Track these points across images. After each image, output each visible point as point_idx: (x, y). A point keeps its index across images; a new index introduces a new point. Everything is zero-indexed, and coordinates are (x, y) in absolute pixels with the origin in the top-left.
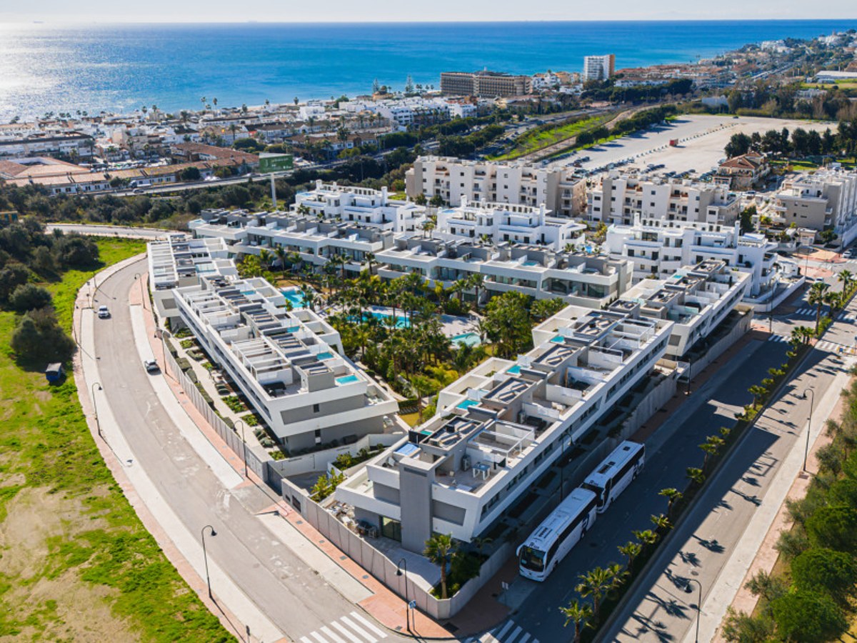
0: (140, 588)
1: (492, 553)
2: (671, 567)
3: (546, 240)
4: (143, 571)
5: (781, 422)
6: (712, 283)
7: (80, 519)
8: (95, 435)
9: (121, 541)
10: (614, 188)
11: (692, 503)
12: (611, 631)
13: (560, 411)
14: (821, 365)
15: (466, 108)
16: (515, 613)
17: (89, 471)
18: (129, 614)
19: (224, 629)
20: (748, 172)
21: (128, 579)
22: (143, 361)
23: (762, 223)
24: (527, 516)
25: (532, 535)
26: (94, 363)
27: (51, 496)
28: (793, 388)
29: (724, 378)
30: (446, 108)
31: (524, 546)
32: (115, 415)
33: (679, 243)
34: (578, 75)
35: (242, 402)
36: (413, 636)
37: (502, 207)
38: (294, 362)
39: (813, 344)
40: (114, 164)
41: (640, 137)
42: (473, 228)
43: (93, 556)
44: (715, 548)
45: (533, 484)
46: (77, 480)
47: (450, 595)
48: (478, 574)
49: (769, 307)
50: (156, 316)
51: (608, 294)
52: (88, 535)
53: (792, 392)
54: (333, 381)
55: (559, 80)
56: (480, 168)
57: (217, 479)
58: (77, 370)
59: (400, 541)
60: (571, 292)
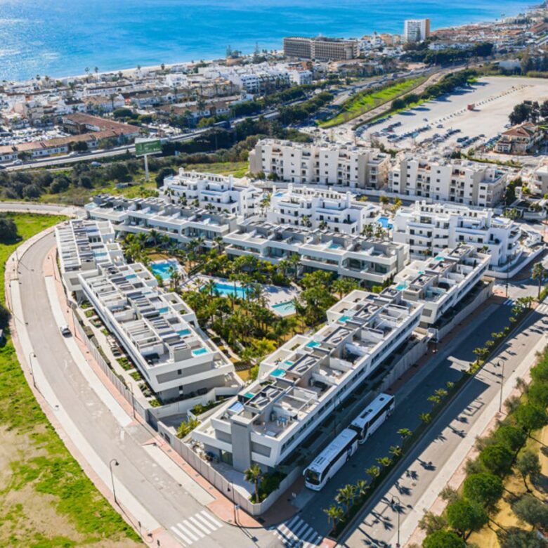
0: (72, 496)
1: (289, 473)
2: (400, 481)
3: (351, 219)
4: (72, 484)
5: (494, 374)
6: (462, 265)
7: (29, 449)
8: (31, 386)
9: (57, 464)
10: (409, 167)
11: (421, 435)
12: (357, 521)
13: (337, 376)
14: (535, 326)
15: (302, 74)
16: (301, 511)
17: (30, 414)
18: (67, 512)
19: (125, 522)
20: (524, 139)
21: (64, 490)
22: (59, 326)
23: (524, 193)
24: (313, 448)
25: (313, 463)
26: (24, 327)
27: (8, 433)
28: (509, 346)
29: (463, 338)
30: (287, 74)
31: (308, 470)
32: (43, 370)
33: (447, 226)
34: (399, 37)
35: (129, 362)
36: (239, 526)
37: (318, 194)
38: (165, 340)
39: (534, 308)
40: (17, 132)
41: (445, 101)
42: (296, 210)
43: (41, 475)
44: (429, 467)
45: (319, 425)
46: (24, 420)
47: (261, 500)
48: (278, 488)
49: (511, 274)
50: (65, 288)
51: (389, 271)
52: (36, 460)
53: (508, 350)
54: (190, 353)
55: (383, 42)
56: (307, 150)
57: (115, 419)
58: (13, 334)
59: (232, 465)
60: (363, 269)
